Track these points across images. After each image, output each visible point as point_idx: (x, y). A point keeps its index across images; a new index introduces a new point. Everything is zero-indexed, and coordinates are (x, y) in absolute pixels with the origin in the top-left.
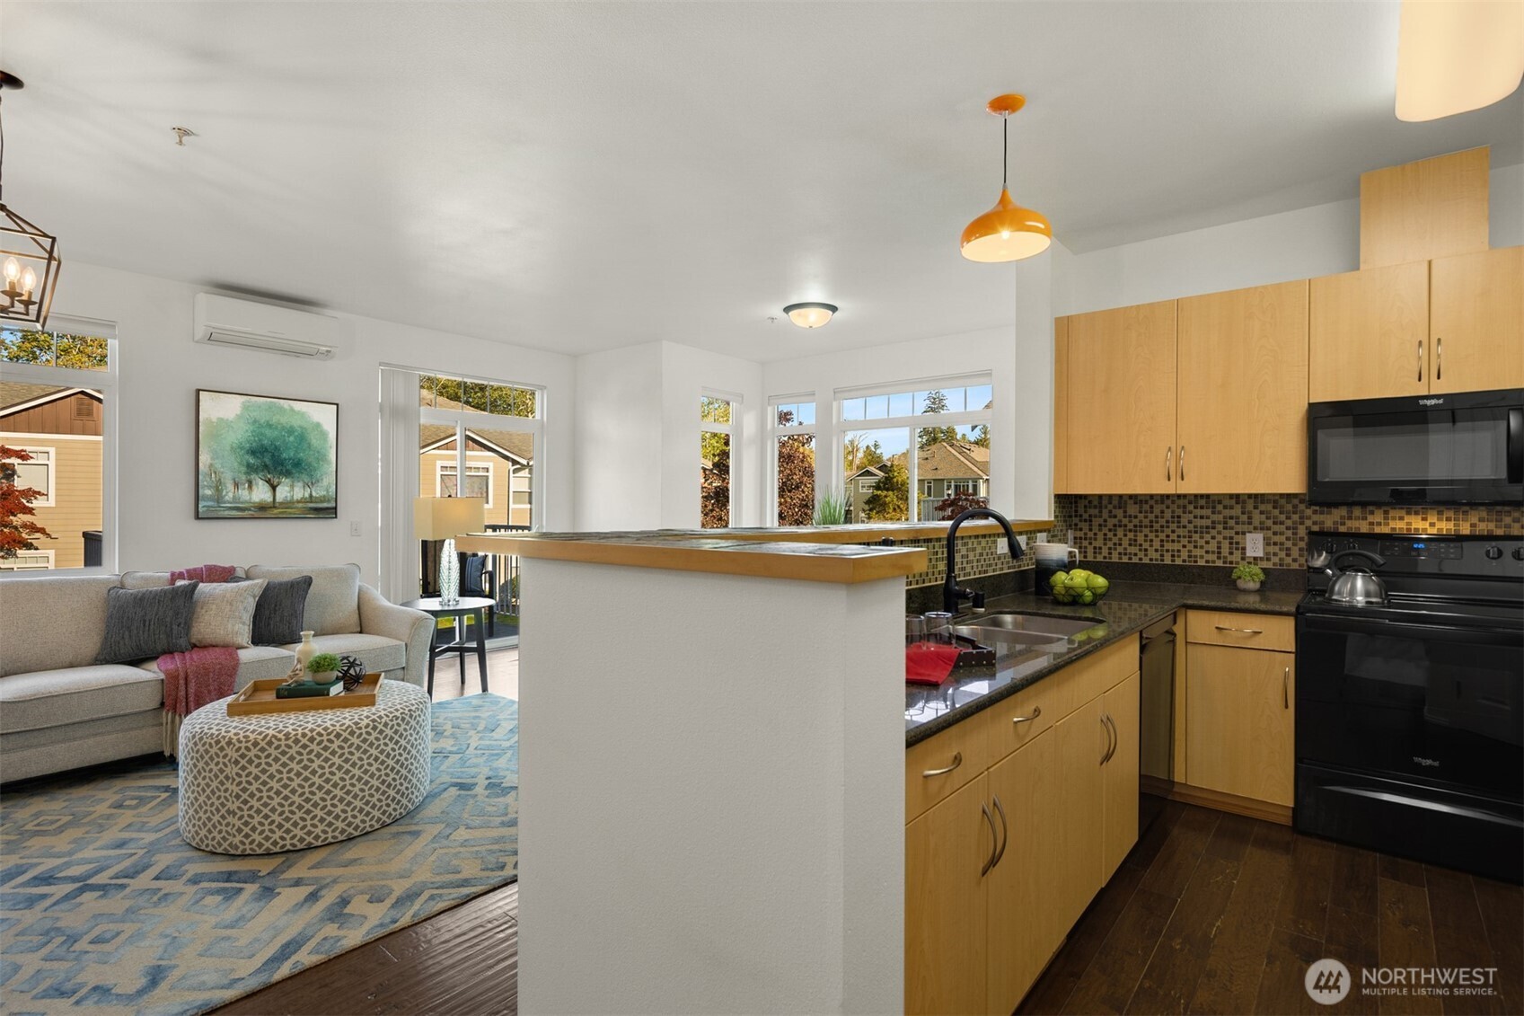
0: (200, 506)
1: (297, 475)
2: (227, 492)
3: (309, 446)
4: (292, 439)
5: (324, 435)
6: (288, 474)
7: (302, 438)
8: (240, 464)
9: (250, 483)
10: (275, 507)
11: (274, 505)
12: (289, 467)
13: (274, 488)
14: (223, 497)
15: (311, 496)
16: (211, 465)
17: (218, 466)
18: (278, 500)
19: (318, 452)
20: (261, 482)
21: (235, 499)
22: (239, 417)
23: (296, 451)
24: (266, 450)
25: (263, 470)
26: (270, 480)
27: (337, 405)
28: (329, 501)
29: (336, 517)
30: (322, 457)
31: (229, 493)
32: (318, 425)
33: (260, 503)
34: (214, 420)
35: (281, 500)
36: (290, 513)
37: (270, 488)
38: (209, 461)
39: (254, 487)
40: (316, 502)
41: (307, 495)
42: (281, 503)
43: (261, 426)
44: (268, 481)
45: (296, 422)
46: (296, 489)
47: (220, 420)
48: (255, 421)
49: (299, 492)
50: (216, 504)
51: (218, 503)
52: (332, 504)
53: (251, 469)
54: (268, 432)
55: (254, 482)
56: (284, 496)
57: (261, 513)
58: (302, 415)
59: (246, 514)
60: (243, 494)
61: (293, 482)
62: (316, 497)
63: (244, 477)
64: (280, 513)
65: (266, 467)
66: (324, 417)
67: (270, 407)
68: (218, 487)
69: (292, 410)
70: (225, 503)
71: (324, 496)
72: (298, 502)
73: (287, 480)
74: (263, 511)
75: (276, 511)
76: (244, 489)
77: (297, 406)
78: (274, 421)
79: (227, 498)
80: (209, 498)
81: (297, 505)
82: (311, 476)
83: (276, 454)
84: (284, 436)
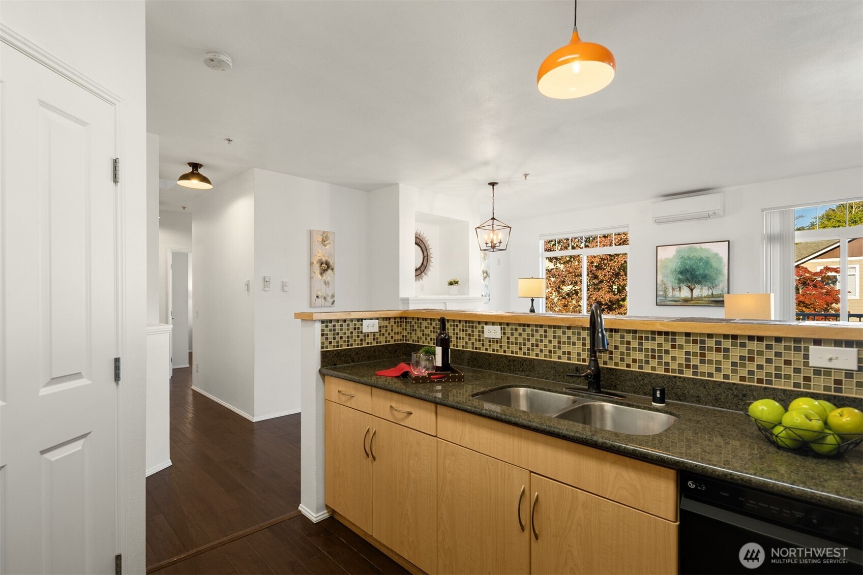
0: (658, 299)
1: (704, 283)
3: (711, 266)
4: (701, 264)
5: (720, 260)
6: (699, 282)
7: (707, 263)
8: (675, 279)
9: (680, 288)
10: (692, 300)
11: (692, 299)
12: (700, 279)
13: (692, 290)
14: (667, 295)
15: (712, 294)
16: (662, 280)
17: (665, 281)
18: (694, 296)
19: (717, 269)
20: (685, 288)
21: (673, 296)
22: (675, 257)
23: (704, 270)
24: (688, 271)
25: (686, 282)
26: (690, 286)
27: (728, 241)
28: (721, 297)
30: (719, 272)
31: (670, 293)
32: (716, 254)
33: (685, 298)
34: (664, 259)
36: (700, 303)
37: (690, 290)
38: (661, 279)
39: (682, 290)
40: (715, 297)
41: (710, 293)
42: (695, 298)
43: (685, 259)
44: (689, 287)
45: (704, 255)
46: (704, 290)
47: (666, 259)
48: (682, 258)
49: (706, 292)
50: (664, 299)
51: (666, 298)
52: (722, 299)
53: (680, 281)
54: (688, 261)
55: (682, 288)
56: (697, 294)
58: (707, 250)
60: (676, 293)
61: (702, 287)
62: (715, 295)
63: (677, 286)
64: (695, 303)
65: (688, 279)
66: (721, 250)
67: (690, 249)
68: (665, 291)
69: (701, 248)
70: (668, 298)
71: (720, 294)
72: (705, 297)
73: (699, 286)
74: (686, 302)
75: (693, 302)
77: (703, 246)
78: (692, 255)
79: (669, 296)
80: (661, 296)
81: (704, 299)
82: (713, 283)
83: (693, 273)
84: (697, 263)
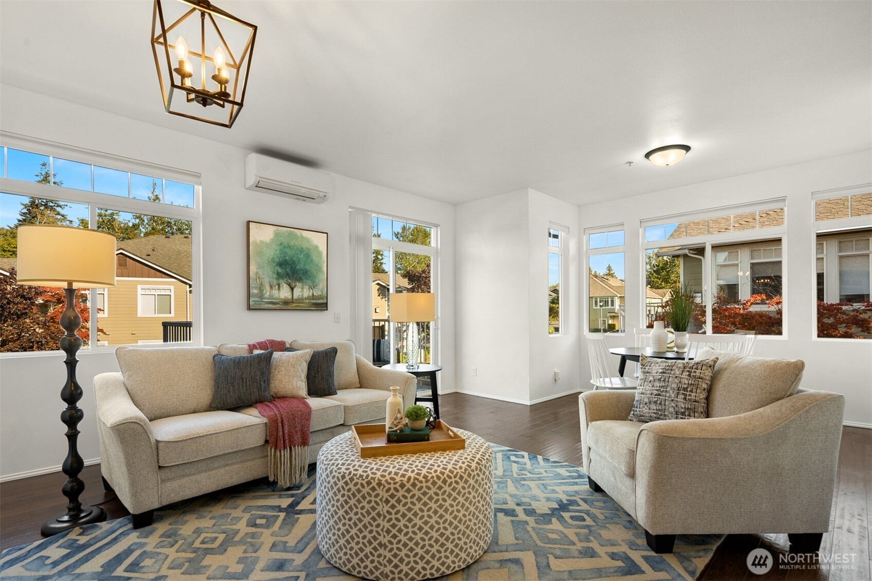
0: (251, 301)
1: (305, 280)
2: (266, 292)
3: (312, 261)
4: (302, 256)
5: (320, 253)
6: (300, 280)
7: (308, 255)
8: (273, 272)
9: (279, 285)
10: (293, 302)
11: (292, 301)
12: (301, 275)
13: (292, 289)
14: (264, 295)
15: (313, 295)
16: (257, 273)
17: (261, 273)
18: (295, 297)
19: (317, 265)
20: (285, 285)
21: (271, 297)
22: (272, 240)
23: (305, 264)
24: (288, 264)
25: (286, 278)
26: (290, 283)
27: (327, 233)
28: (323, 299)
29: (327, 310)
30: (319, 269)
31: (267, 292)
32: (317, 247)
33: (284, 299)
34: (258, 242)
35: (296, 298)
36: (302, 307)
37: (290, 289)
38: (256, 270)
39: (281, 288)
40: (316, 299)
41: (311, 294)
42: (296, 300)
43: (285, 247)
44: (289, 285)
45: (304, 245)
46: (305, 290)
47: (262, 242)
48: (281, 244)
49: (307, 293)
50: (260, 300)
51: (261, 298)
52: (325, 301)
53: (279, 276)
54: (287, 250)
55: (281, 285)
56: (298, 295)
57: (285, 306)
58: (308, 240)
59: (277, 306)
60: (275, 292)
61: (303, 285)
62: (316, 296)
63: (275, 282)
64: (297, 306)
65: (287, 274)
66: (319, 241)
67: (290, 234)
68: (261, 288)
69: (302, 236)
70: (265, 299)
71: (320, 295)
72: (306, 299)
73: (300, 284)
74: (287, 305)
75: (294, 305)
76: (275, 290)
77: (305, 234)
78: (292, 243)
79: (266, 296)
80: (256, 295)
81: (305, 301)
82: (313, 282)
83: (293, 266)
84: (298, 254)
